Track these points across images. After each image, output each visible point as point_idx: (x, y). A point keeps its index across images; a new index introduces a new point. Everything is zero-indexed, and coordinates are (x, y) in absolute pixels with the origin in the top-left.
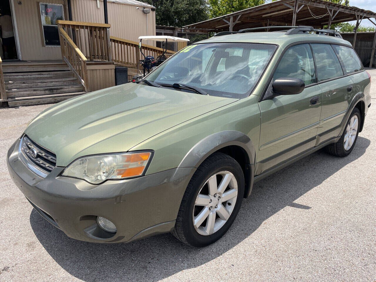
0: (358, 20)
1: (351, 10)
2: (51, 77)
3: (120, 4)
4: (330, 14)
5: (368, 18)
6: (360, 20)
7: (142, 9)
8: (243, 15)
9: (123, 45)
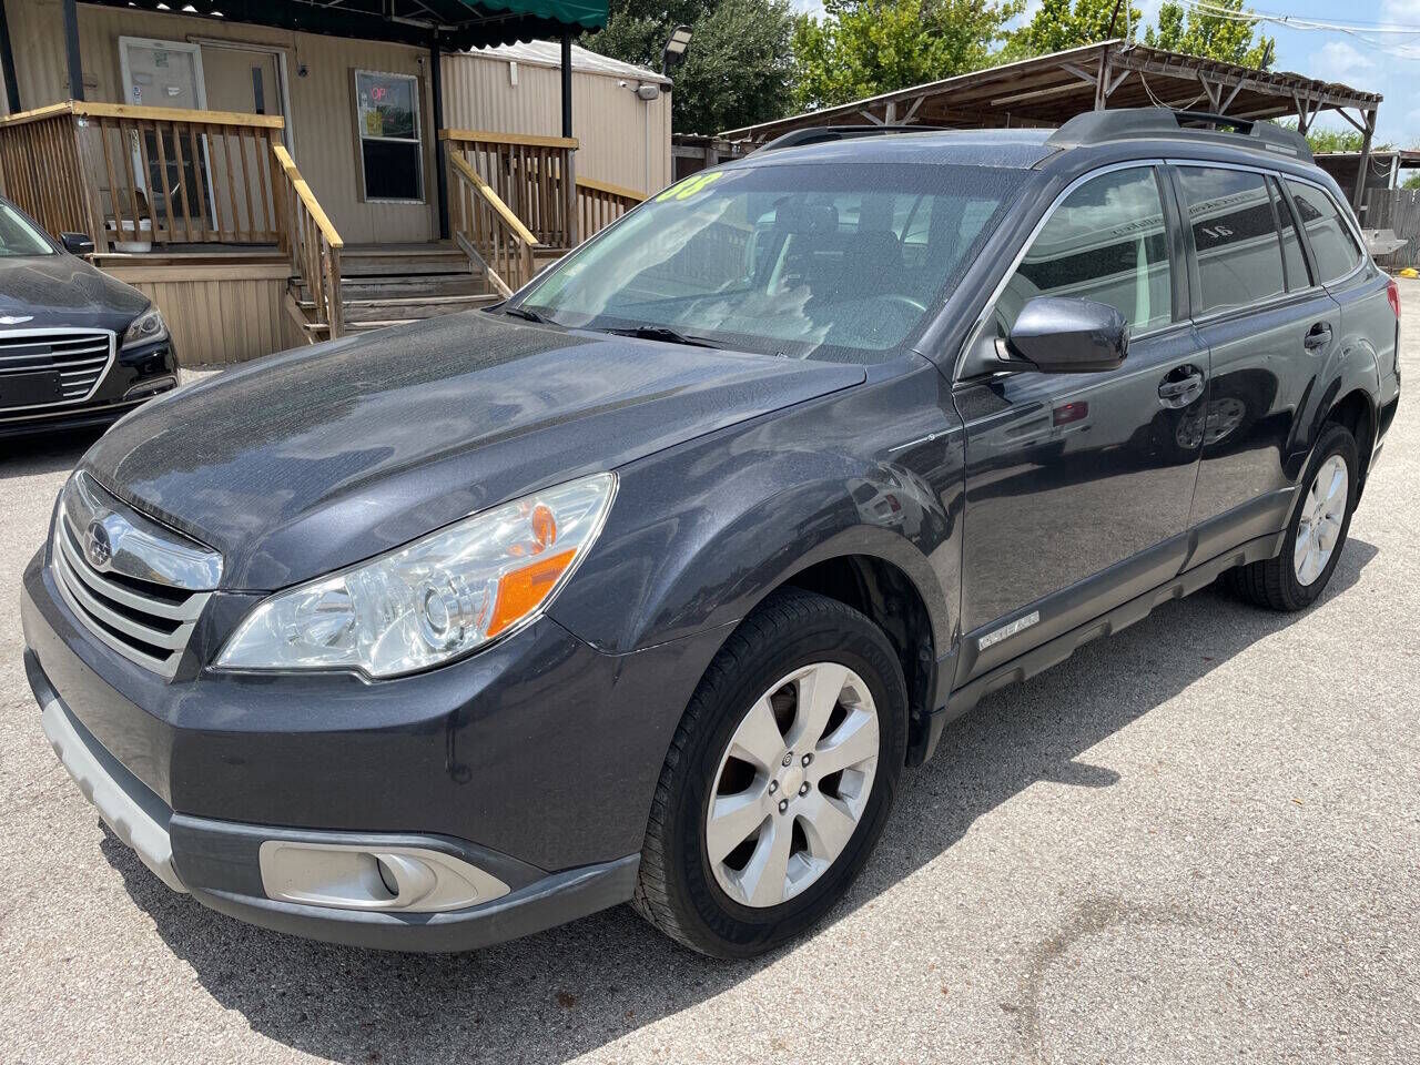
0: (1304, 115)
1: (1278, 83)
2: (430, 291)
3: (534, 66)
4: (1213, 100)
5: (1338, 108)
6: (1310, 115)
7: (633, 86)
8: (927, 98)
9: (589, 199)
